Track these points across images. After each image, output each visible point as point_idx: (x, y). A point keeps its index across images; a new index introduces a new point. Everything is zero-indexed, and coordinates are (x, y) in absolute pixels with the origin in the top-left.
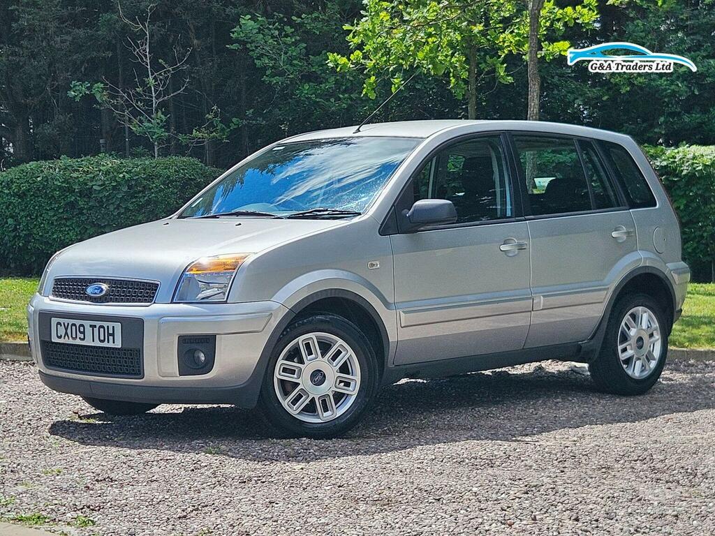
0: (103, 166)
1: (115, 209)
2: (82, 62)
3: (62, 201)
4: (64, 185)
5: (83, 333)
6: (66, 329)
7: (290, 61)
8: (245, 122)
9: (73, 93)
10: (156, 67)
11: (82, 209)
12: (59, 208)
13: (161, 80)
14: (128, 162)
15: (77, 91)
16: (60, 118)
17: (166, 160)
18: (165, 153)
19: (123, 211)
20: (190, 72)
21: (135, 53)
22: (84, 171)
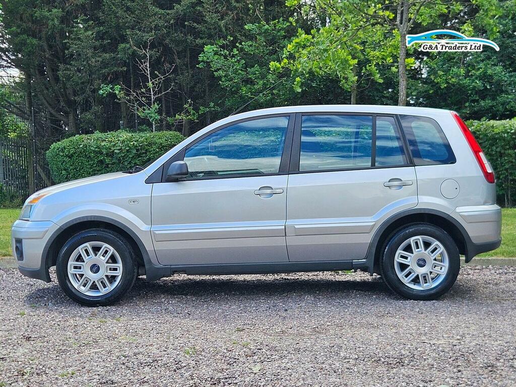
0: (121, 137)
1: (128, 164)
2: (109, 74)
3: (96, 160)
4: (96, 149)
7: (235, 72)
8: (208, 109)
9: (101, 91)
10: (154, 76)
11: (108, 165)
12: (94, 164)
13: (156, 84)
14: (136, 135)
15: (105, 90)
16: (95, 108)
17: (160, 133)
18: (159, 129)
19: (133, 165)
20: (175, 79)
21: (140, 68)
22: (109, 141)
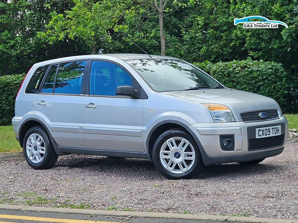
5: (270, 132)
6: (263, 132)
